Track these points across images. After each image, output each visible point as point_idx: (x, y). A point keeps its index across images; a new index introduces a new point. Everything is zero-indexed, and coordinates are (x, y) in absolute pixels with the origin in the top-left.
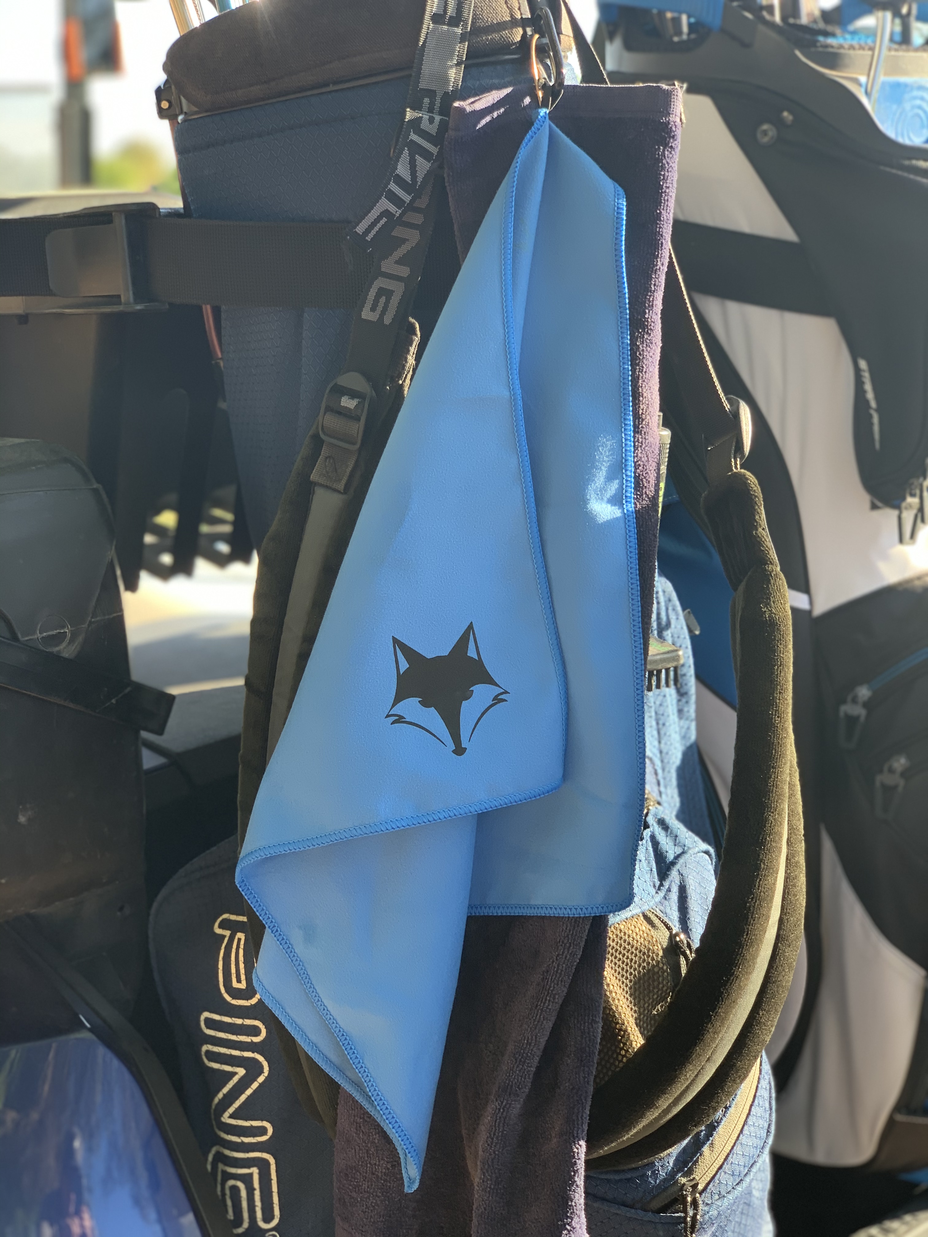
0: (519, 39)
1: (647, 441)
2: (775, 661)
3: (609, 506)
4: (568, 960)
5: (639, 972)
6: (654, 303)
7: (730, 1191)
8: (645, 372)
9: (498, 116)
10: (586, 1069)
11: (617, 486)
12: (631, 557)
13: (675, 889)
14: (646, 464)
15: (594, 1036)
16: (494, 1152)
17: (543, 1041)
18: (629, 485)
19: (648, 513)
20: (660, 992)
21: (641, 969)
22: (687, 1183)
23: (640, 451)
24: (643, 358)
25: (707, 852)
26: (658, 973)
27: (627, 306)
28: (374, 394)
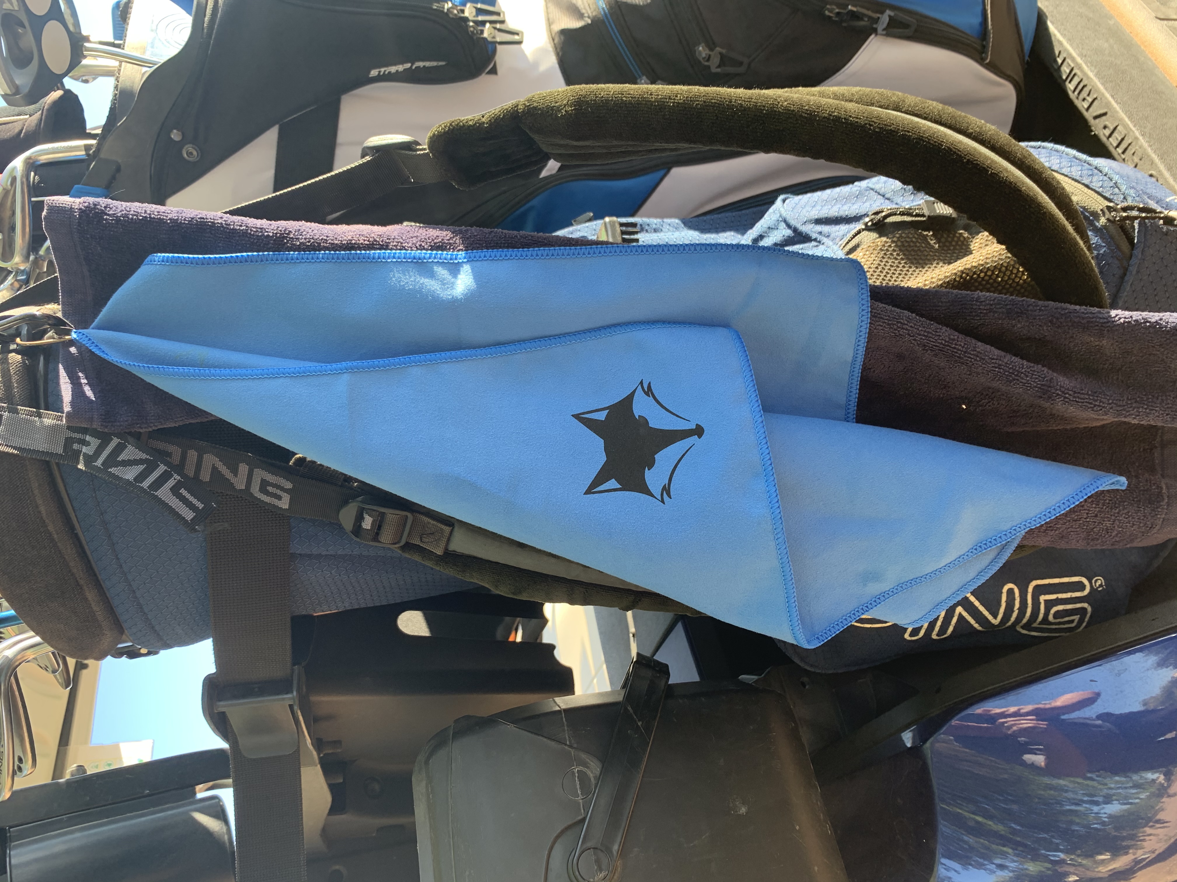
0: (20, 357)
1: (397, 237)
2: (618, 100)
3: (459, 276)
4: (915, 324)
5: (902, 259)
6: (259, 226)
7: (1109, 178)
8: (327, 237)
9: (86, 378)
10: (1031, 308)
11: (440, 268)
12: (511, 256)
13: (819, 228)
14: (419, 239)
15: (994, 300)
16: (1110, 404)
17: (997, 352)
18: (439, 256)
19: (468, 238)
20: (920, 241)
21: (899, 258)
22: (1107, 216)
23: (406, 244)
24: (313, 238)
25: (784, 201)
26: (902, 242)
27: (261, 253)
28: (360, 499)
